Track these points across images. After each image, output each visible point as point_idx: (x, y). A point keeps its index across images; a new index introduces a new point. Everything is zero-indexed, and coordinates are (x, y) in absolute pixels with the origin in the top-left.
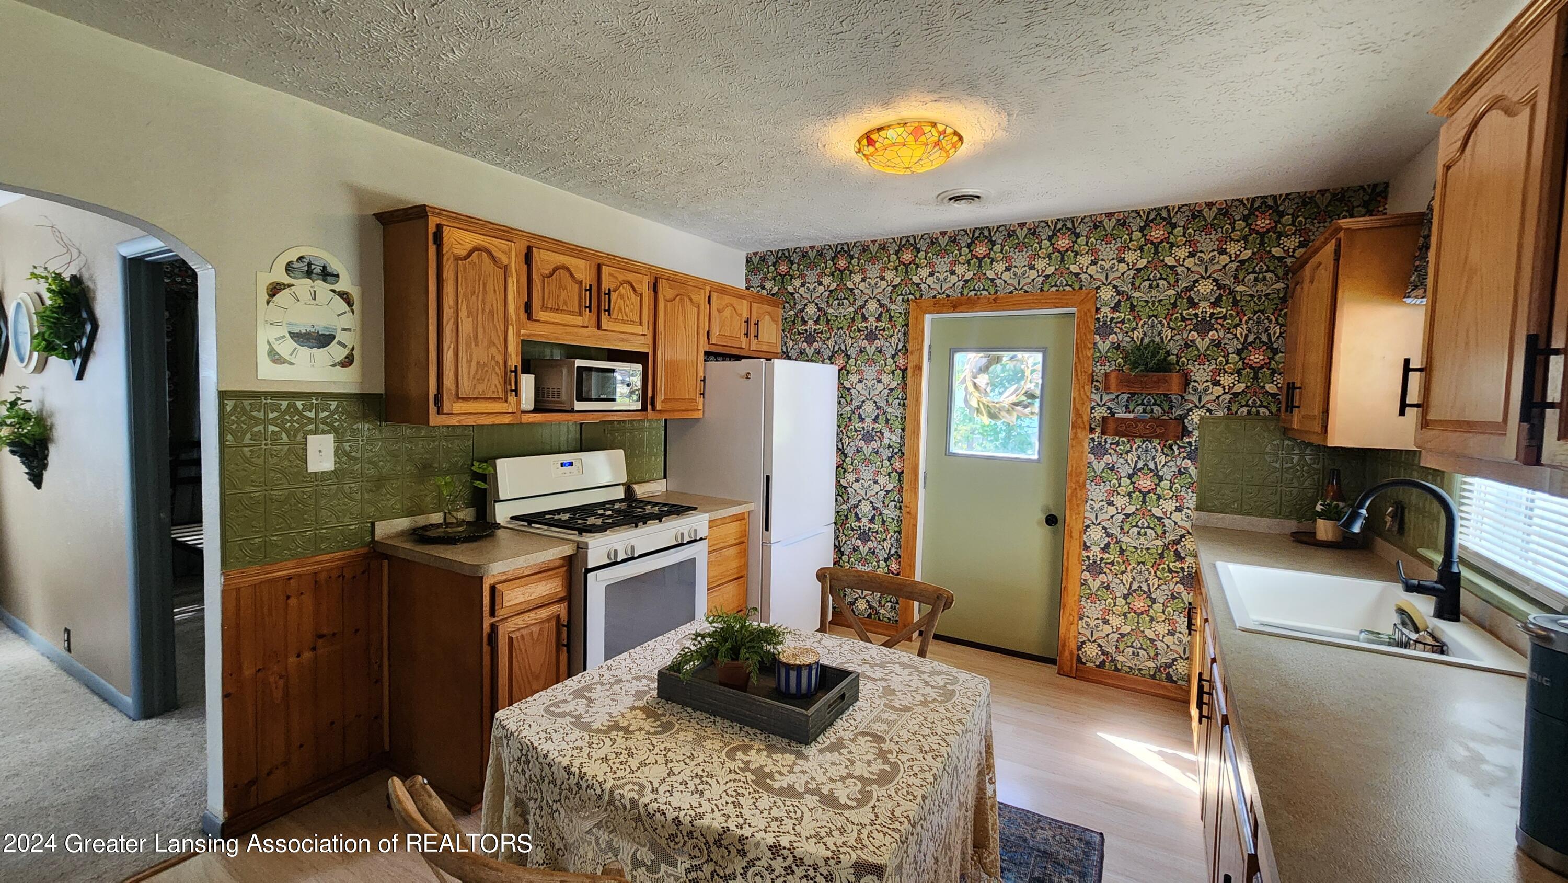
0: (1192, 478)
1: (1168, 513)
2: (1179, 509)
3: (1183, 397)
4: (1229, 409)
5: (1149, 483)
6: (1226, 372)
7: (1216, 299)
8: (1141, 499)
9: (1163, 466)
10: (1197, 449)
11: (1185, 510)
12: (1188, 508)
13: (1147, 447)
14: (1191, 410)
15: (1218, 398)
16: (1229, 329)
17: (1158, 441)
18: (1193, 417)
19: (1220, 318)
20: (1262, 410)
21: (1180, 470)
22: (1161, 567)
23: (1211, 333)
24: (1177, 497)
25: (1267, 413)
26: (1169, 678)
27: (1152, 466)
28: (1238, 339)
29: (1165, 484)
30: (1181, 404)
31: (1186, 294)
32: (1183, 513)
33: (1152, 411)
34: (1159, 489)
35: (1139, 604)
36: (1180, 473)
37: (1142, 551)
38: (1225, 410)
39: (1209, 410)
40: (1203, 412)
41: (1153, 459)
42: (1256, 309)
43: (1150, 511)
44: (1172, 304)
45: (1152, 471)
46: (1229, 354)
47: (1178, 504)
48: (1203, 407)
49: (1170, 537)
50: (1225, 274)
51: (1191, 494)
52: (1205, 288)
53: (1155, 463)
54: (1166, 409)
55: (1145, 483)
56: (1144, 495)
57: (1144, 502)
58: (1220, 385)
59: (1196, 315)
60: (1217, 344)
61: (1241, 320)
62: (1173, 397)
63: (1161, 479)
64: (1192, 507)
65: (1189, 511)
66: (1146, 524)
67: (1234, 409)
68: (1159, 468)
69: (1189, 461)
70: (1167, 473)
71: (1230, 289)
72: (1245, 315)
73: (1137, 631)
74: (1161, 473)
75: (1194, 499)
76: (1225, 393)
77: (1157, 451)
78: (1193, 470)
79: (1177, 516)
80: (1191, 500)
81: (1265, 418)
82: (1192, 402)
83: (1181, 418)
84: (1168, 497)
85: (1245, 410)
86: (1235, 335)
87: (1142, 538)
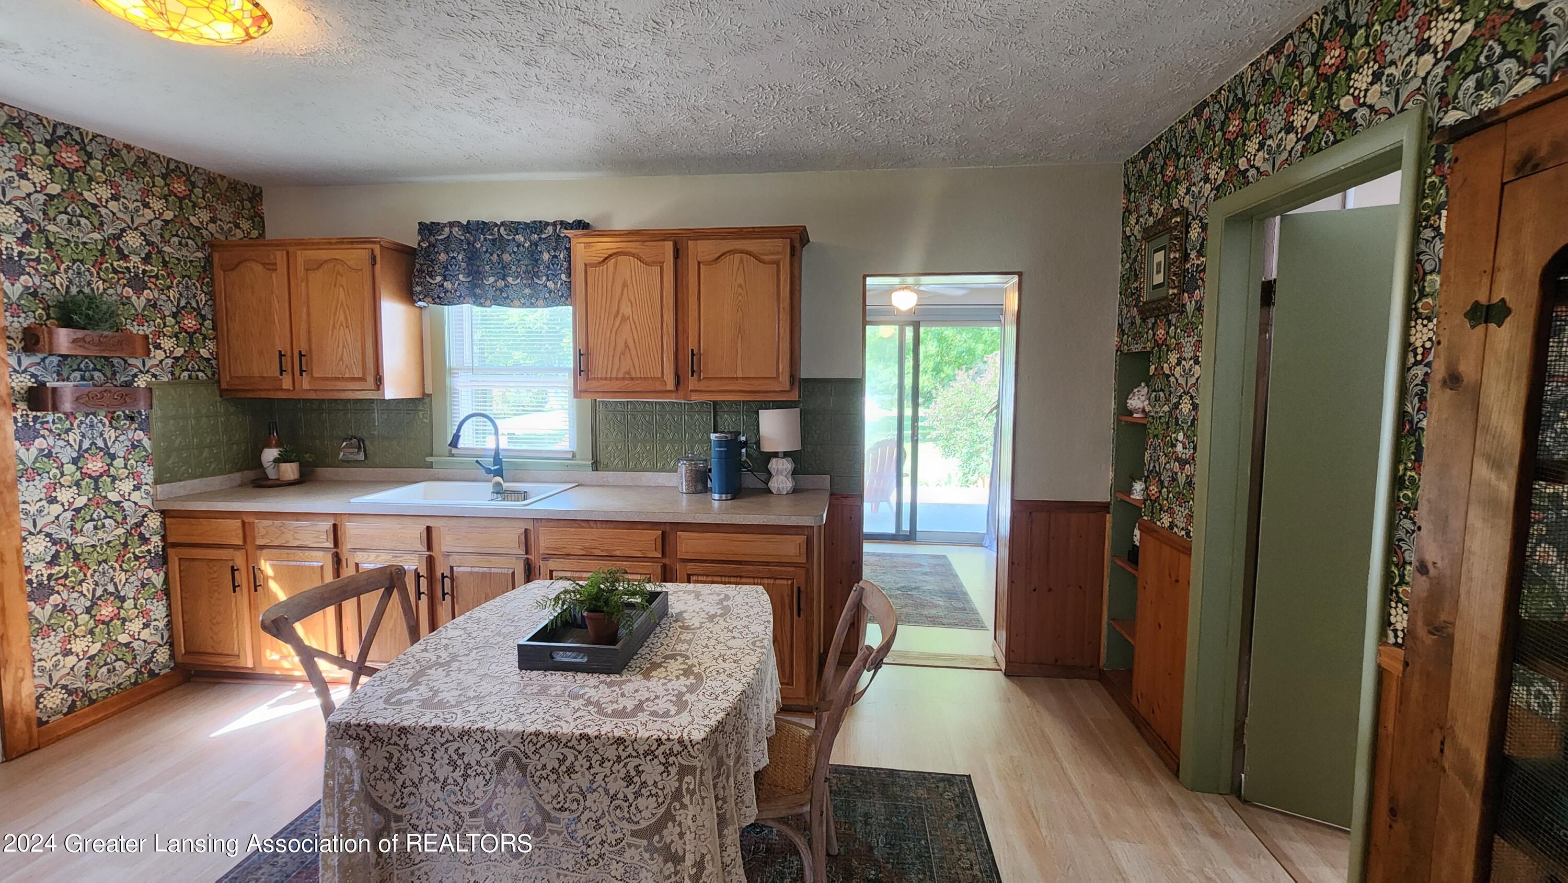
0: (146, 451)
1: (126, 494)
2: (137, 488)
3: (126, 362)
4: (172, 374)
5: (100, 465)
6: (165, 335)
7: (146, 254)
8: (92, 486)
9: (114, 442)
10: (147, 417)
11: (144, 487)
12: (146, 484)
13: (92, 422)
14: (135, 375)
15: (161, 362)
16: (162, 290)
17: (104, 414)
18: (139, 383)
19: (153, 277)
20: (200, 374)
21: (133, 444)
22: (126, 558)
23: (146, 292)
24: (134, 475)
25: (205, 378)
26: (152, 674)
27: (100, 443)
28: (172, 302)
29: (119, 462)
30: (125, 369)
31: (114, 243)
32: (142, 490)
33: (92, 378)
34: (112, 469)
35: (106, 611)
36: (134, 447)
37: (101, 548)
38: (169, 375)
39: (154, 376)
40: (148, 377)
41: (101, 435)
42: (184, 274)
43: (106, 497)
44: (100, 251)
45: (101, 449)
46: (165, 316)
47: (135, 482)
48: (148, 372)
49: (131, 521)
50: (151, 229)
51: (147, 468)
52: (133, 240)
53: (104, 440)
54: (109, 374)
55: (95, 465)
56: (96, 480)
57: (97, 488)
58: (161, 348)
59: (128, 268)
60: (153, 305)
61: (172, 283)
62: (115, 361)
63: (113, 457)
64: (150, 481)
65: (147, 487)
66: (103, 514)
67: (177, 373)
68: (109, 445)
69: (141, 433)
70: (119, 449)
71: (157, 247)
72: (175, 278)
73: (108, 645)
74: (112, 451)
75: (152, 472)
76: (167, 357)
77: (104, 425)
78: (146, 442)
79: (136, 496)
80: (148, 474)
81: (203, 382)
82: (137, 367)
83: (128, 384)
84: (124, 476)
85: (186, 374)
86: (169, 297)
87: (100, 532)
